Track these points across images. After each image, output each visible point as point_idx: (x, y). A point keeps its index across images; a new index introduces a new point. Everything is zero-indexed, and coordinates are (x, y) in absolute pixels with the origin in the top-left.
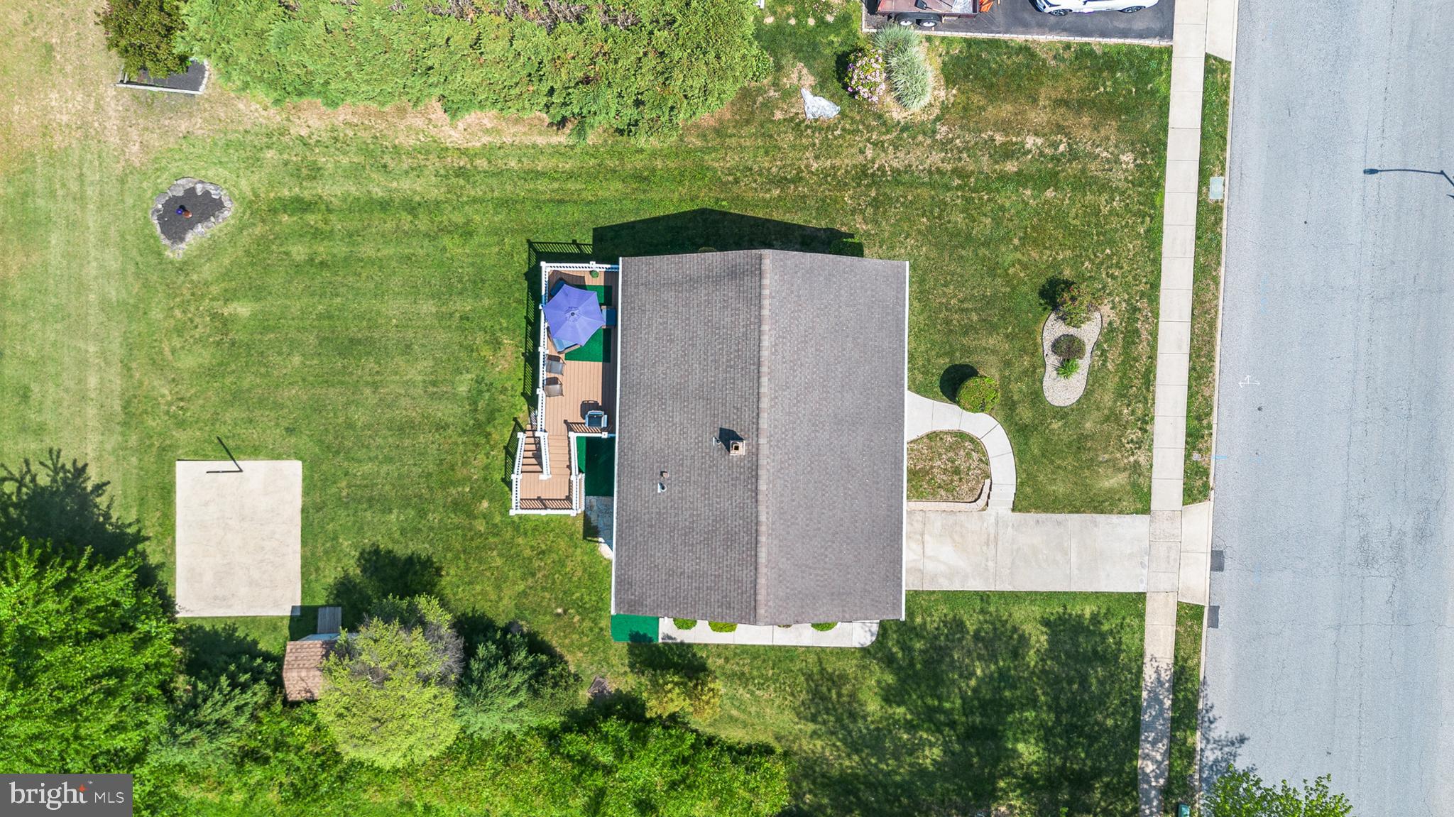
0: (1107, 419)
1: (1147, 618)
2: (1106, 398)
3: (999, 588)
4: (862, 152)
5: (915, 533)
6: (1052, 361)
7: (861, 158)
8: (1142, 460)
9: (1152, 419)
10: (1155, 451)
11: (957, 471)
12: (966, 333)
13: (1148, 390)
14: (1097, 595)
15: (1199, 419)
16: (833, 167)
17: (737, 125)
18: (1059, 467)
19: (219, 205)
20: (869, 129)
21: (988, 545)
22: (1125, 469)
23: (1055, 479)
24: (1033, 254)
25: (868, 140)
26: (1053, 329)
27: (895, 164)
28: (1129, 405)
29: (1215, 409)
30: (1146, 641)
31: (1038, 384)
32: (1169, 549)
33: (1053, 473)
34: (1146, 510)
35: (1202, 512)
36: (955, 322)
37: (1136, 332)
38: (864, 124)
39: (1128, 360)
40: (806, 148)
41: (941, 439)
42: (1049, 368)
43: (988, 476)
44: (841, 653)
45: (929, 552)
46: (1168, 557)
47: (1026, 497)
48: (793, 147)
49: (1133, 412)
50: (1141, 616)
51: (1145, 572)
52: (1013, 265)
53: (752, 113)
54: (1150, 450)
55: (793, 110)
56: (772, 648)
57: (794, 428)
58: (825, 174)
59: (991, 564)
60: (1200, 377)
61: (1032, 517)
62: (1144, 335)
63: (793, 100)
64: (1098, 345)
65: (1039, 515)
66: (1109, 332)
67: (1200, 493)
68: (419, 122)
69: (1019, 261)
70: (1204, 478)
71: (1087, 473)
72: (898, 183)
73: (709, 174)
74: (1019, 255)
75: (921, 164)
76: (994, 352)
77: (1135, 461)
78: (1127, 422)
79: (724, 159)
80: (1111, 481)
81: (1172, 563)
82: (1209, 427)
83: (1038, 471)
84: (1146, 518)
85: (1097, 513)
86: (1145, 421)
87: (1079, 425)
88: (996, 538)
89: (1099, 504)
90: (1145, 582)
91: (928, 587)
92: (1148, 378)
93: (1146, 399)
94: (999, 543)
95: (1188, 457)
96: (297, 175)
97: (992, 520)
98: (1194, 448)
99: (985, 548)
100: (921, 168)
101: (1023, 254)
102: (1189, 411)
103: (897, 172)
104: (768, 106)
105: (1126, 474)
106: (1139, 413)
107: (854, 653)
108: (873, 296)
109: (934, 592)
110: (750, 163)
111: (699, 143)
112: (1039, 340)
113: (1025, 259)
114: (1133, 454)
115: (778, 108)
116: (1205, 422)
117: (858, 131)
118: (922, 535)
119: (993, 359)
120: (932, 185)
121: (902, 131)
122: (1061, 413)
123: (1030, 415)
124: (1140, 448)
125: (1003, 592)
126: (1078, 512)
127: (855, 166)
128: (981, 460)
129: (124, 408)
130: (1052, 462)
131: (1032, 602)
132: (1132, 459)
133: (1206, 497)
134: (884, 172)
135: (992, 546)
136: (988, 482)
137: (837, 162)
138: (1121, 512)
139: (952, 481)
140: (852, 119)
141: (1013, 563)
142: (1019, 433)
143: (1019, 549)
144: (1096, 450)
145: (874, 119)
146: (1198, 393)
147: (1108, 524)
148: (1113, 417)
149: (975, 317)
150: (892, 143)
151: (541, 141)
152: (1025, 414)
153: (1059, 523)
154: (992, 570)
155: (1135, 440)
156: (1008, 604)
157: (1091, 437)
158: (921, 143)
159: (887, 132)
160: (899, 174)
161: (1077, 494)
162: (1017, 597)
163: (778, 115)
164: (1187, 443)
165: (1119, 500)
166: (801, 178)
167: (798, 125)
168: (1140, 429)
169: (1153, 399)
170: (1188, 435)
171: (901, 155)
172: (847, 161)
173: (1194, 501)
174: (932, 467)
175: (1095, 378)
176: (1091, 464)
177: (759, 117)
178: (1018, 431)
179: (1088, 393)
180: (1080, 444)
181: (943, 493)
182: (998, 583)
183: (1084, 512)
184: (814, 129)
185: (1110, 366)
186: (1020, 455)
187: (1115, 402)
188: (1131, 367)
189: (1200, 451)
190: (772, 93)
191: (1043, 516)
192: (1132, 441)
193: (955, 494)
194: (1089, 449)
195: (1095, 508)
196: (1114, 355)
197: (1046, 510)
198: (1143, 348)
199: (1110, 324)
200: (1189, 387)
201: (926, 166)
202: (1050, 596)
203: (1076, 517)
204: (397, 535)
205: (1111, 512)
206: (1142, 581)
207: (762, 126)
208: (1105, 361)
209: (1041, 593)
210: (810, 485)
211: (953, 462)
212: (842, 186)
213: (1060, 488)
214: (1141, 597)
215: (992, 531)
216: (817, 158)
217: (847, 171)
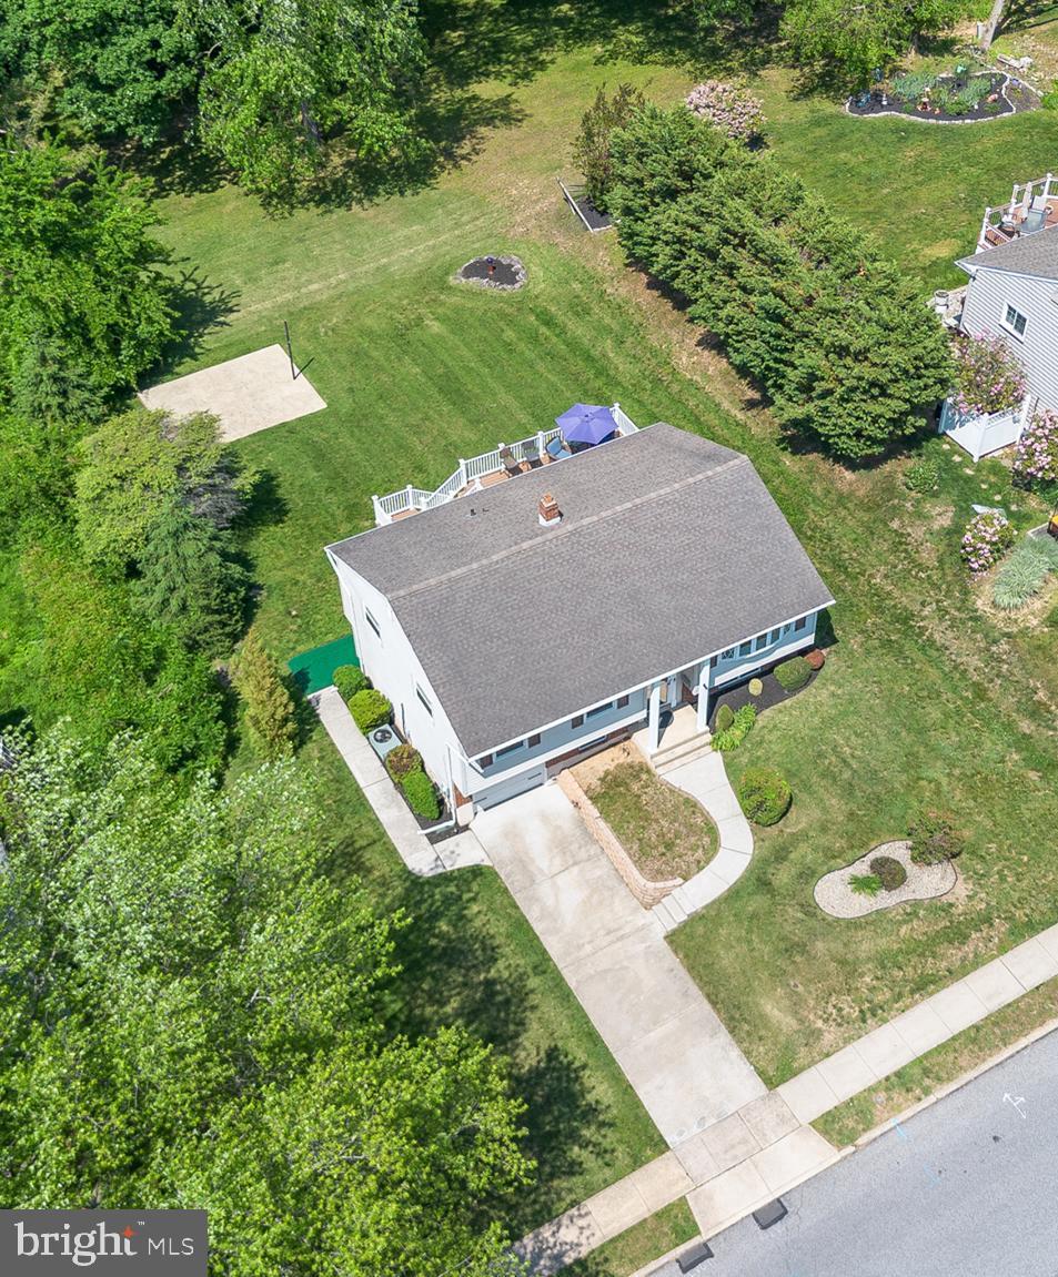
0: (843, 962)
1: (638, 1174)
2: (865, 946)
3: (566, 974)
4: (923, 604)
5: (573, 856)
6: (862, 868)
7: (919, 607)
8: (828, 1038)
9: (885, 1021)
10: (849, 1048)
11: (669, 846)
12: (823, 776)
13: (912, 992)
14: (627, 1090)
15: (926, 1072)
16: (889, 593)
17: (861, 505)
18: (749, 942)
19: (513, 281)
20: (948, 594)
21: (608, 934)
22: (801, 1021)
23: (732, 947)
24: (958, 792)
25: (938, 601)
26: (898, 850)
27: (936, 636)
28: (877, 978)
29: (953, 1086)
30: (609, 1191)
31: (825, 868)
32: (744, 1141)
33: (738, 940)
34: (771, 1083)
35: (817, 1155)
36: (827, 762)
37: (965, 938)
38: (948, 587)
39: (927, 947)
40: (886, 564)
41: (694, 813)
42: (850, 870)
43: (686, 879)
44: (391, 852)
45: (560, 880)
46: (733, 1147)
47: (691, 937)
48: (878, 555)
49: (872, 989)
50: (637, 1162)
51: (695, 1130)
52: (930, 782)
53: (879, 506)
54: (847, 1041)
55: (909, 530)
56: (358, 789)
57: (599, 553)
58: (877, 592)
59: (588, 948)
60: (974, 1041)
61: (672, 960)
62: (968, 948)
63: (918, 522)
64: (917, 903)
65: (681, 967)
66: (940, 908)
67: (840, 1133)
68: (675, 337)
69: (939, 784)
70: (861, 1127)
71: (765, 975)
72: (923, 649)
73: (799, 517)
74: (944, 781)
75: (957, 655)
76: (825, 810)
77: (820, 1030)
78: (857, 989)
79: (822, 517)
80: (776, 1012)
81: (728, 1156)
82: (927, 1091)
83: (729, 923)
84: (762, 1089)
85: (728, 1026)
86: (874, 1013)
87: (813, 934)
88: (621, 938)
89: (737, 1017)
90: (683, 1138)
91: (519, 899)
92: (925, 985)
93: (900, 996)
94: (619, 944)
95: (871, 1090)
96: (571, 306)
97: (640, 922)
98: (887, 1089)
99: (602, 932)
100: (953, 657)
101: (949, 784)
102: (926, 1056)
103: (931, 642)
104: (896, 511)
105: (794, 1024)
106: (879, 998)
107: (397, 863)
108: (777, 579)
109: (517, 908)
110: (835, 536)
111: (819, 493)
112: (873, 845)
113: (945, 788)
114: (826, 1021)
115: (901, 518)
116: (927, 1082)
117: (939, 588)
118: (575, 864)
119: (817, 814)
120: (946, 676)
121: (971, 618)
122: (810, 909)
123: (786, 881)
124: (840, 1025)
125: (562, 979)
126: (714, 1004)
127: (906, 609)
128: (699, 862)
129: (305, 308)
130: (750, 931)
131: (572, 1018)
132: (820, 1024)
133: (840, 1145)
134: (921, 634)
135: (609, 938)
136: (680, 880)
137: (896, 593)
138: (747, 1053)
139: (656, 847)
140: (944, 574)
141: (606, 971)
142: (758, 880)
143: (626, 968)
144: (798, 971)
145: (960, 592)
146: (955, 1051)
147: (723, 1048)
148: (849, 968)
149: (847, 775)
150: (953, 619)
151: (726, 405)
152: (783, 877)
153: (685, 994)
154: (582, 954)
155: (844, 1012)
156: (552, 992)
157: (811, 958)
158: (975, 640)
159: (959, 610)
160: (930, 646)
161: (734, 982)
162: (566, 996)
163: (895, 525)
164: (887, 1079)
165: (761, 1039)
166: (857, 578)
167: (901, 543)
168: (861, 1011)
169: (907, 1008)
170: (898, 1074)
171: (950, 634)
172: (905, 599)
173: (825, 1133)
174: (657, 821)
175: (875, 920)
176: (779, 976)
177: (880, 513)
178: (758, 879)
179: (854, 924)
180: (792, 948)
181: (635, 847)
182: (571, 968)
183: (718, 1012)
184: (908, 556)
185: (904, 930)
186: (734, 894)
187: (869, 959)
188: (922, 955)
189: (890, 1099)
190: (908, 505)
191: (682, 972)
192: (840, 1010)
193: (643, 859)
194: (794, 962)
195: (732, 1018)
196: (918, 929)
197: (691, 969)
198: (953, 955)
199: (951, 905)
200: (954, 1039)
201: (959, 660)
202: (592, 1037)
203: (707, 1006)
204: (298, 483)
205: (739, 1042)
206: (681, 1133)
207: (874, 522)
208: (905, 922)
209: (588, 1022)
210: (554, 594)
211: (676, 837)
212: (879, 610)
213: (727, 960)
214: (659, 1145)
215: (627, 930)
216: (886, 576)
217: (895, 606)
